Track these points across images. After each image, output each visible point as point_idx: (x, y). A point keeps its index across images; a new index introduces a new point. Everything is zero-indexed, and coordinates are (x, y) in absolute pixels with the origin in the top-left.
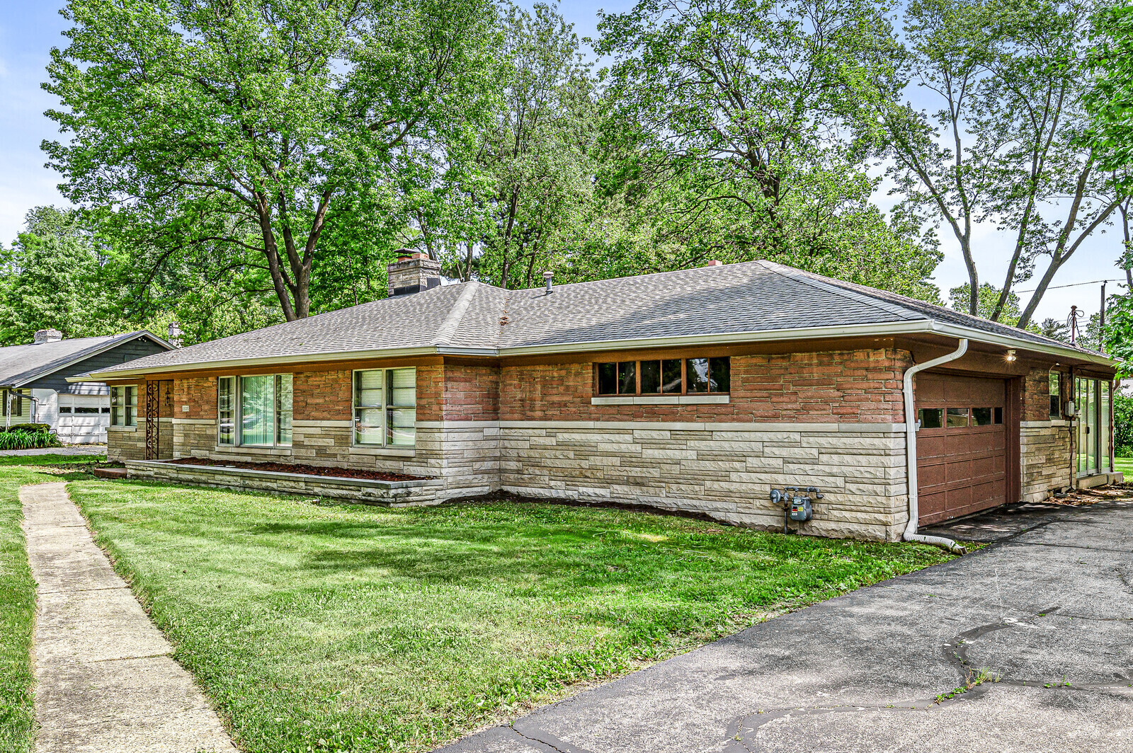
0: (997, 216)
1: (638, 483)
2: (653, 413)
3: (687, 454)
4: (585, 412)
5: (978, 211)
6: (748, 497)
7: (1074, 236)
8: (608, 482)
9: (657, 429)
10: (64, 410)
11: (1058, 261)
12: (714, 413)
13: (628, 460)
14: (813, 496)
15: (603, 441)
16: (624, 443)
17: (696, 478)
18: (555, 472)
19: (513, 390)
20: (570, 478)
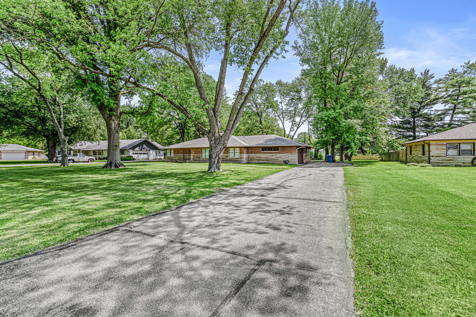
0: (289, 120)
1: (267, 160)
2: (269, 153)
3: (274, 157)
4: (260, 153)
5: (286, 119)
6: (281, 161)
7: (300, 124)
8: (263, 161)
9: (270, 155)
10: (133, 154)
11: (298, 128)
12: (277, 153)
13: (266, 158)
14: (288, 161)
15: (263, 156)
16: (266, 156)
17: (275, 160)
18: (256, 160)
19: (250, 150)
20: (258, 160)
